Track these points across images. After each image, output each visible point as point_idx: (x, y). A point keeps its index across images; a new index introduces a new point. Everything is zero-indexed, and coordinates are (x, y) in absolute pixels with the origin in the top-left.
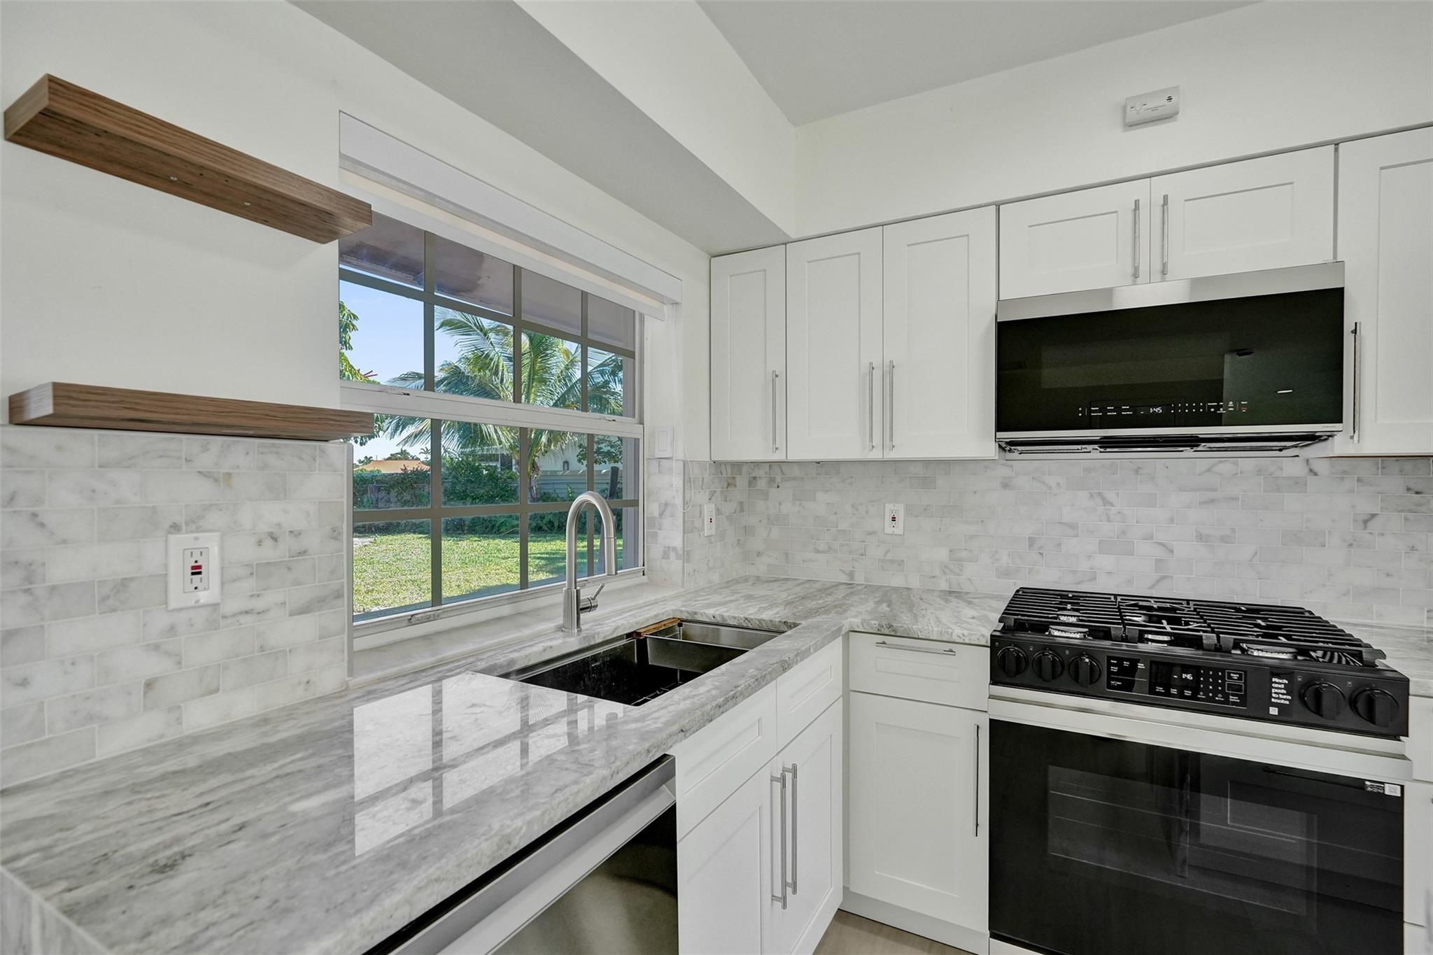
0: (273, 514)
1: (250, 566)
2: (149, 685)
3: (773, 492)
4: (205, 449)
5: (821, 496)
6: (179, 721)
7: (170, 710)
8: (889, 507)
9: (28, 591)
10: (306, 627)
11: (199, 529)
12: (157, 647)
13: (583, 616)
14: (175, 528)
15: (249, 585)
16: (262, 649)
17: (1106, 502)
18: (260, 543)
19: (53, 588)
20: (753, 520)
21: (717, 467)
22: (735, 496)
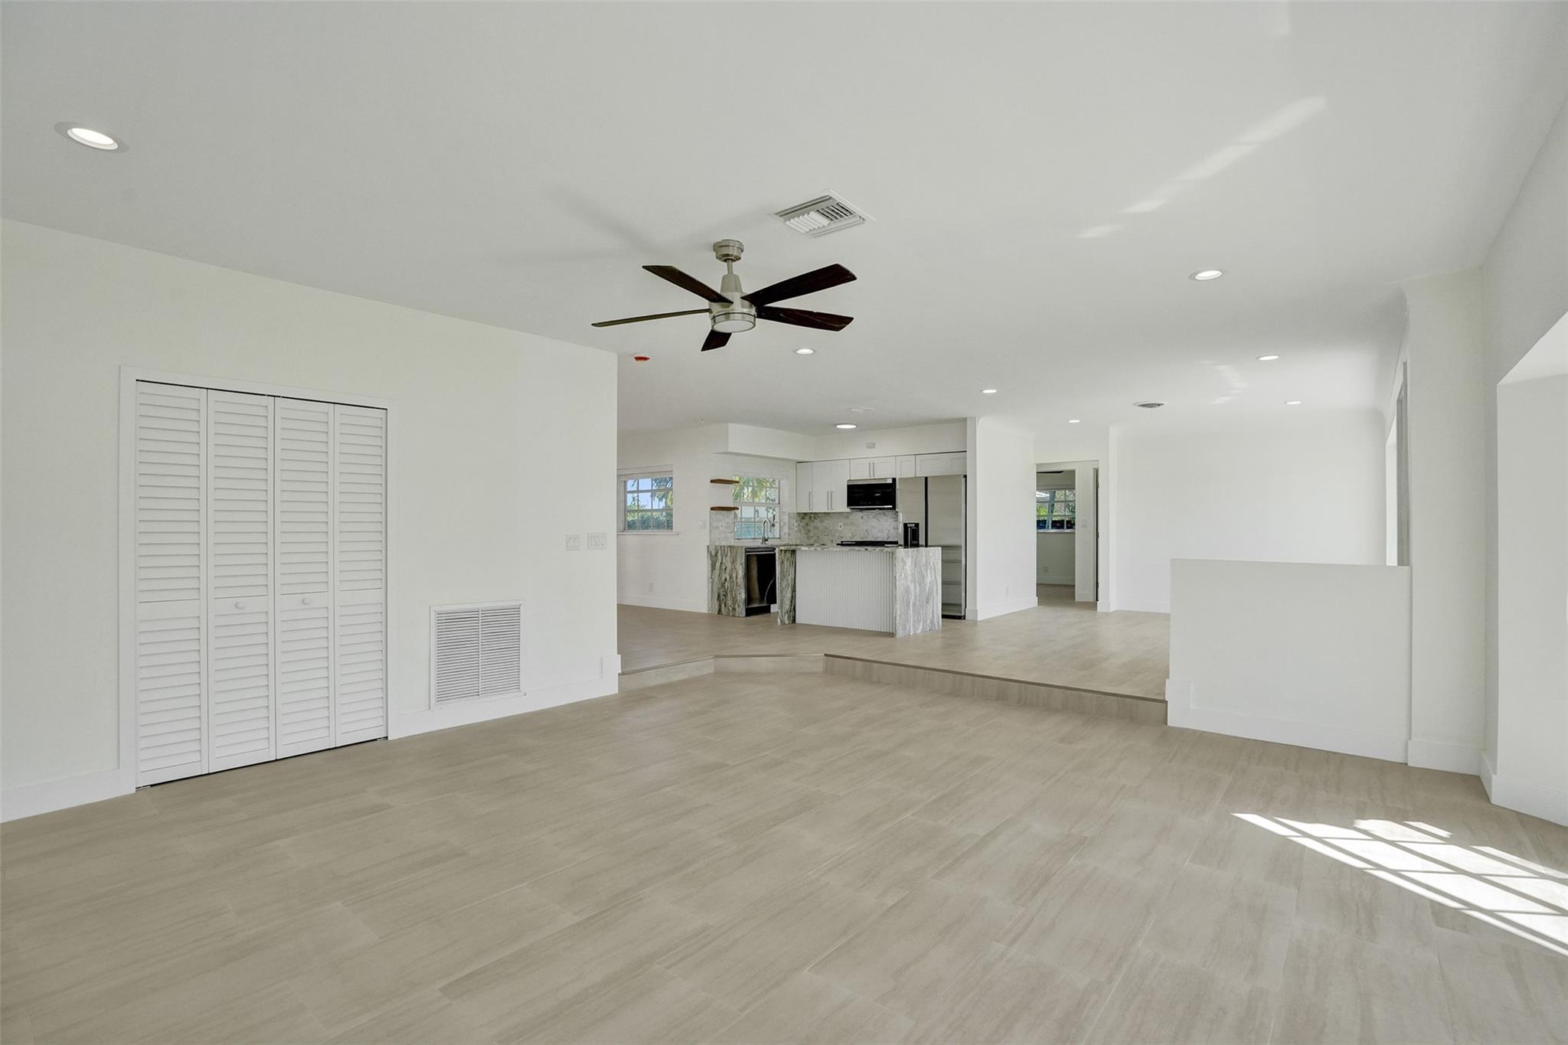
3: (815, 520)
4: (723, 512)
5: (826, 521)
10: (730, 535)
14: (720, 521)
15: (726, 529)
17: (877, 521)
18: (727, 523)
20: (810, 528)
21: (799, 514)
22: (805, 521)
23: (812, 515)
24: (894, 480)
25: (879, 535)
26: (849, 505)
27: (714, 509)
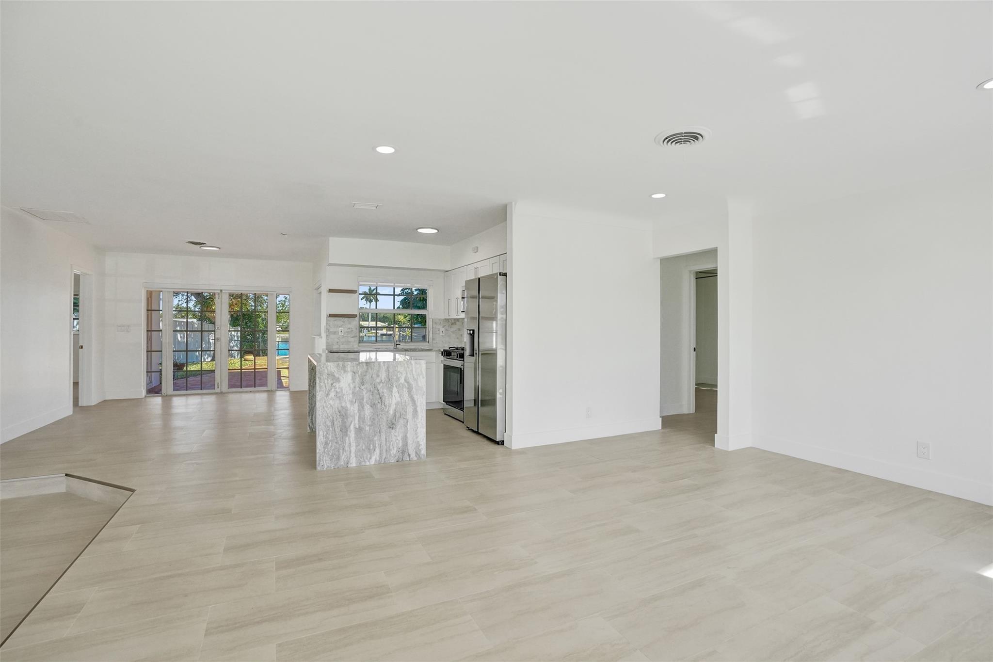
0: (349, 326)
1: (347, 332)
2: (338, 343)
4: (342, 319)
6: (340, 347)
7: (339, 345)
9: (329, 332)
10: (353, 339)
11: (342, 327)
12: (338, 339)
14: (340, 327)
15: (347, 334)
16: (348, 341)
18: (348, 329)
19: (331, 331)
21: (446, 320)
27: (331, 316)
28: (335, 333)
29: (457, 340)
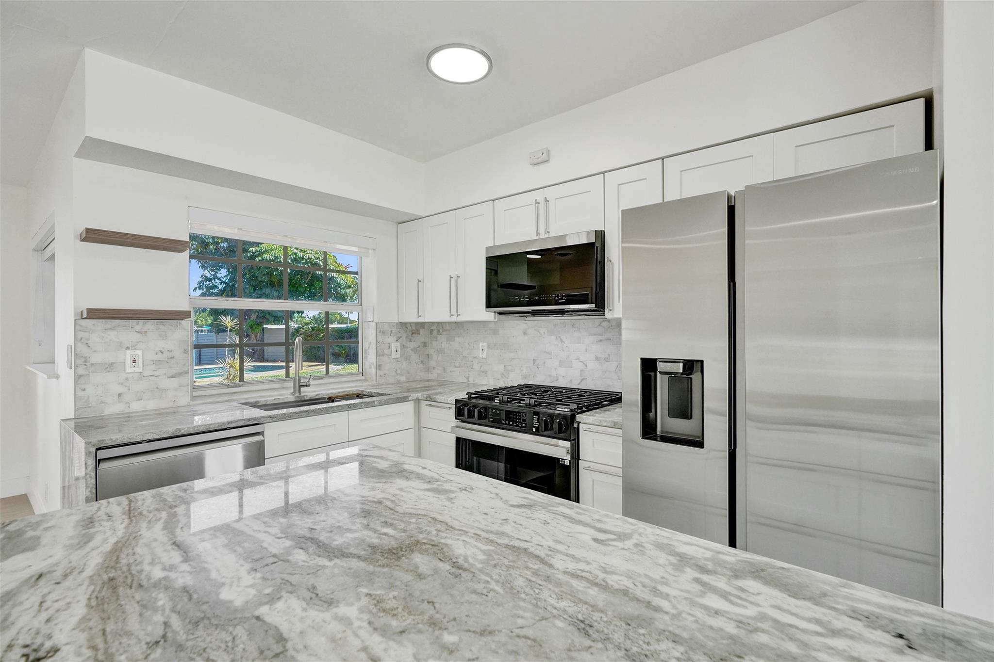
0: (161, 344)
1: (153, 361)
2: (120, 395)
3: (439, 336)
4: (138, 324)
5: (457, 339)
6: (129, 407)
7: (126, 403)
8: (481, 344)
9: (85, 365)
10: (174, 383)
11: (136, 349)
12: (122, 384)
13: (302, 389)
14: (128, 348)
15: (154, 367)
16: (157, 388)
17: (562, 341)
18: (157, 354)
19: (92, 364)
20: (431, 351)
21: (403, 325)
22: (419, 339)
23: (434, 327)
24: (601, 235)
25: (562, 371)
26: (489, 305)
27: (94, 314)
28: (110, 367)
29: (421, 365)
